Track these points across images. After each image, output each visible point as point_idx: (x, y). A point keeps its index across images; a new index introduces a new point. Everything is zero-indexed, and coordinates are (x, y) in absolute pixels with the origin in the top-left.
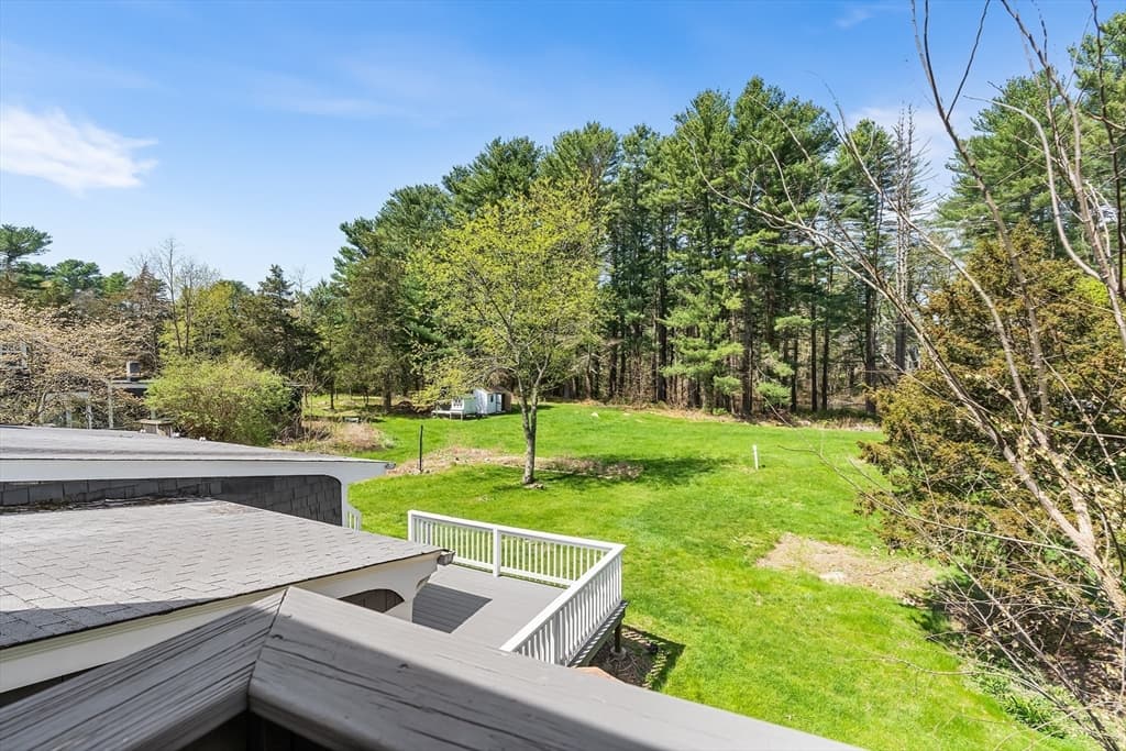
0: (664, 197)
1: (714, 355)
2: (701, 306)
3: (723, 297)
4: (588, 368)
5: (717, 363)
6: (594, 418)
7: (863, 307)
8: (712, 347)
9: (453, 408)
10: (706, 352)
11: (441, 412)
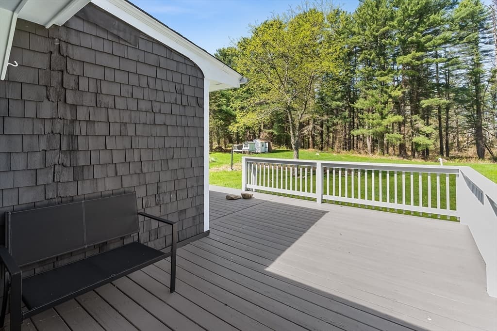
0: (353, 41)
1: (385, 122)
2: (376, 96)
3: (389, 90)
4: (311, 132)
5: (387, 127)
6: (317, 156)
7: (474, 96)
8: (383, 118)
9: (243, 148)
10: (380, 121)
11: (237, 150)
